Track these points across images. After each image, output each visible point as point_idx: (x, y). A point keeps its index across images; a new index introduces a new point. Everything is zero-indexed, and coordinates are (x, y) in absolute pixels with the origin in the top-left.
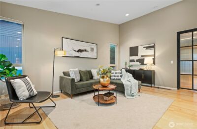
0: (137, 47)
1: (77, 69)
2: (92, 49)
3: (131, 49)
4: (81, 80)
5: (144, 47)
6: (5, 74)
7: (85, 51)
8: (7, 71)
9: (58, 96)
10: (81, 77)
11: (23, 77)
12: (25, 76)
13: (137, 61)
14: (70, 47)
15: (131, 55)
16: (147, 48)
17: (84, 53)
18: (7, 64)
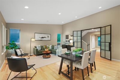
0: (68, 35)
1: (40, 45)
2: (48, 37)
3: (66, 36)
4: (41, 50)
5: (70, 36)
6: (14, 48)
7: (45, 37)
8: (14, 47)
9: (32, 55)
10: (41, 48)
11: (19, 49)
12: (20, 48)
13: (68, 41)
14: (38, 37)
15: (66, 39)
17: (44, 38)
18: (14, 44)
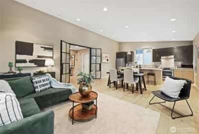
5: (42, 47)
13: (31, 61)
16: (46, 48)
